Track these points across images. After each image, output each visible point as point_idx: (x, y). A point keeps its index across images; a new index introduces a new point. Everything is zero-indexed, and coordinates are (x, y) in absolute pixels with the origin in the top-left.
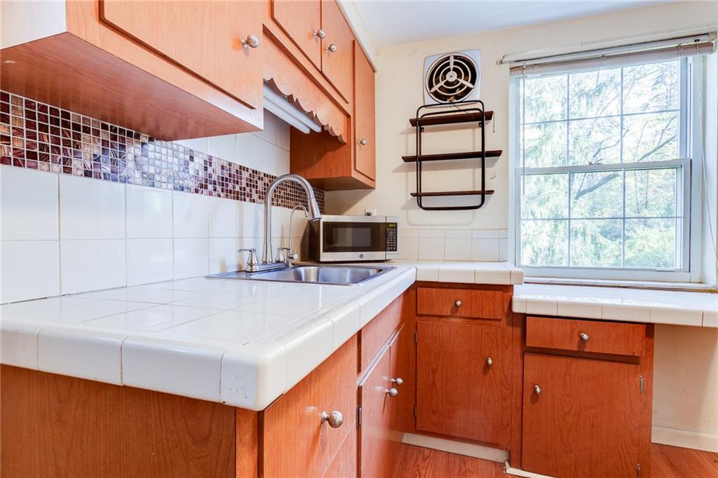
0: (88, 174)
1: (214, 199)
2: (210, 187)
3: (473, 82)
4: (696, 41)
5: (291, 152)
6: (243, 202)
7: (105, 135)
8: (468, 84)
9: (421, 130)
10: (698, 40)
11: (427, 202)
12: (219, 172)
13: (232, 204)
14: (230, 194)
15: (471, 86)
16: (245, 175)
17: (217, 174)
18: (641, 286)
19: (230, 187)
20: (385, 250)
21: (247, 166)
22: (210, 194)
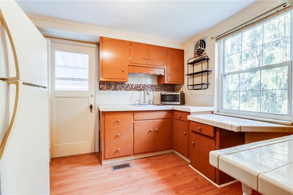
0: (112, 90)
1: (134, 91)
2: (133, 89)
3: (205, 48)
4: (284, 7)
5: (158, 78)
6: (141, 91)
7: (115, 85)
8: (203, 49)
9: (194, 65)
10: (285, 6)
11: (195, 87)
12: (135, 86)
13: (138, 92)
14: (137, 90)
15: (204, 49)
16: (142, 86)
17: (134, 87)
18: (256, 119)
19: (138, 89)
20: (176, 102)
21: (142, 84)
22: (133, 90)
